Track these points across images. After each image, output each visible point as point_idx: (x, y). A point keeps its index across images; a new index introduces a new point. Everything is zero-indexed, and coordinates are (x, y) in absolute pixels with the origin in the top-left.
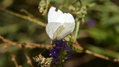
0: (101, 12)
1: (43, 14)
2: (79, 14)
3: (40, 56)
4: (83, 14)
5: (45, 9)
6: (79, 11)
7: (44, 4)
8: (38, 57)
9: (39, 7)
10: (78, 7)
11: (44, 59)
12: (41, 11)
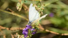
0: (57, 9)
1: (19, 11)
2: (39, 10)
3: (17, 34)
4: (42, 9)
5: (20, 7)
6: (39, 7)
7: (20, 5)
8: (16, 34)
9: (17, 7)
10: (39, 5)
11: (19, 36)
12: (18, 9)
